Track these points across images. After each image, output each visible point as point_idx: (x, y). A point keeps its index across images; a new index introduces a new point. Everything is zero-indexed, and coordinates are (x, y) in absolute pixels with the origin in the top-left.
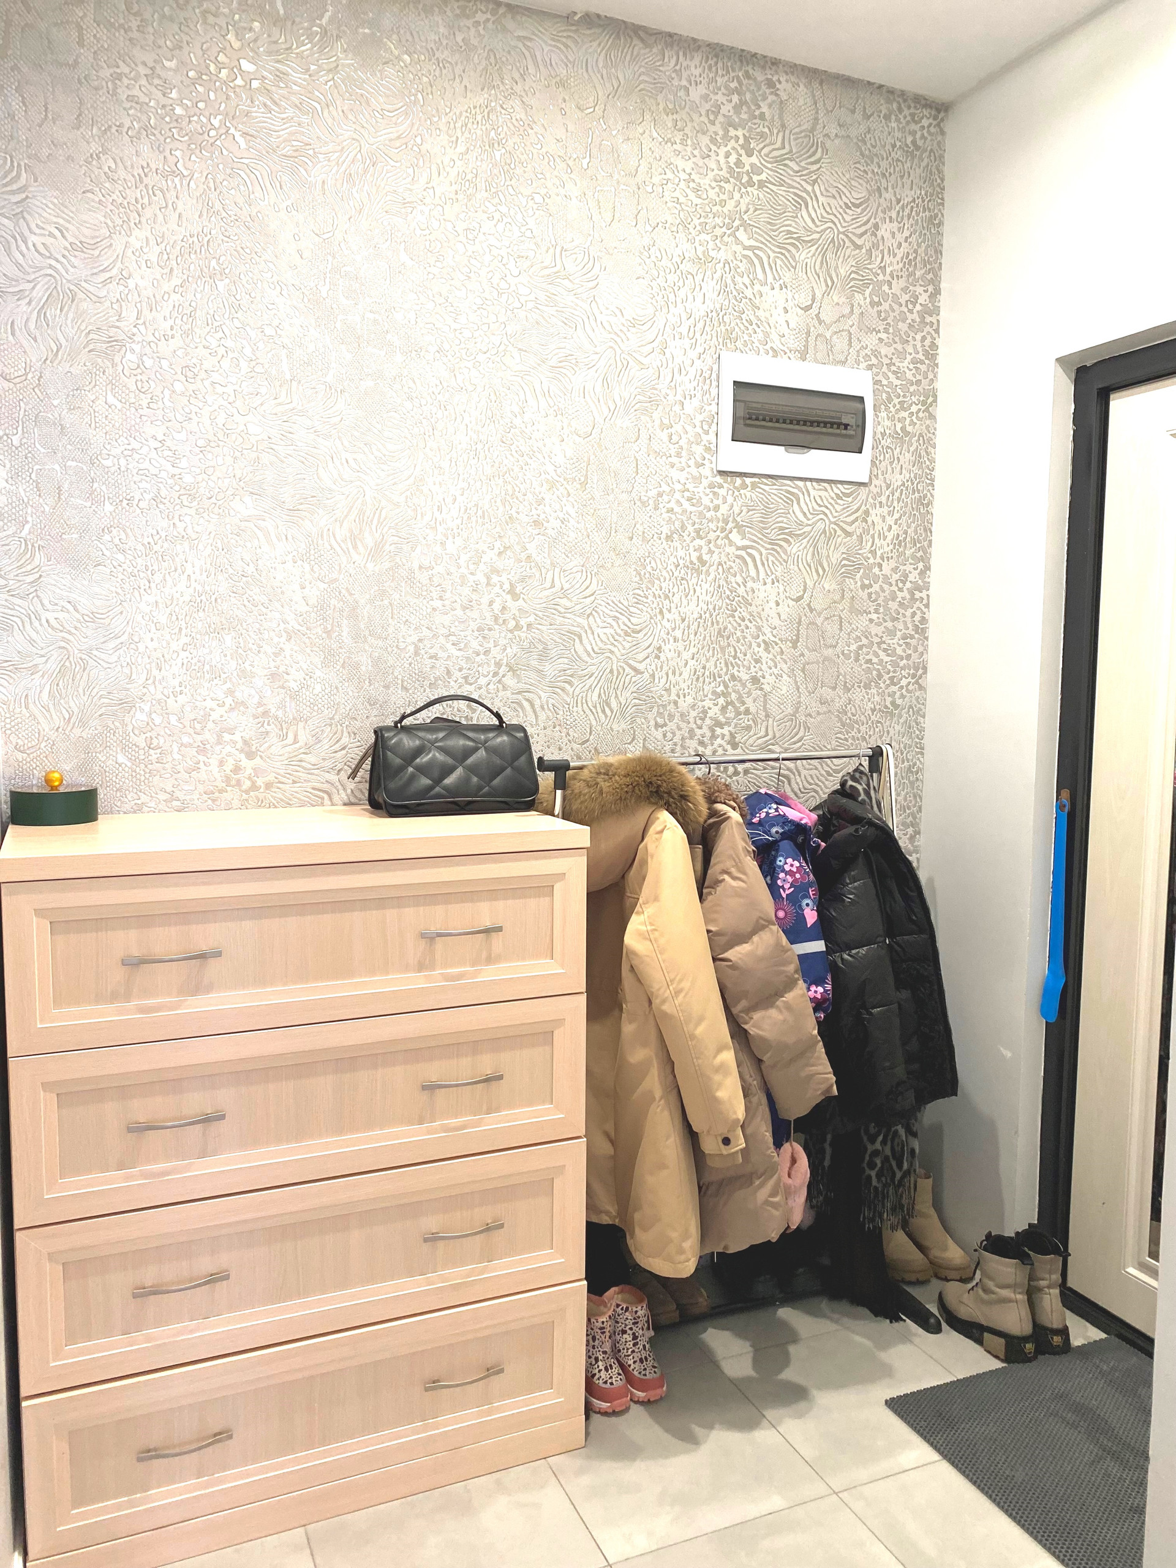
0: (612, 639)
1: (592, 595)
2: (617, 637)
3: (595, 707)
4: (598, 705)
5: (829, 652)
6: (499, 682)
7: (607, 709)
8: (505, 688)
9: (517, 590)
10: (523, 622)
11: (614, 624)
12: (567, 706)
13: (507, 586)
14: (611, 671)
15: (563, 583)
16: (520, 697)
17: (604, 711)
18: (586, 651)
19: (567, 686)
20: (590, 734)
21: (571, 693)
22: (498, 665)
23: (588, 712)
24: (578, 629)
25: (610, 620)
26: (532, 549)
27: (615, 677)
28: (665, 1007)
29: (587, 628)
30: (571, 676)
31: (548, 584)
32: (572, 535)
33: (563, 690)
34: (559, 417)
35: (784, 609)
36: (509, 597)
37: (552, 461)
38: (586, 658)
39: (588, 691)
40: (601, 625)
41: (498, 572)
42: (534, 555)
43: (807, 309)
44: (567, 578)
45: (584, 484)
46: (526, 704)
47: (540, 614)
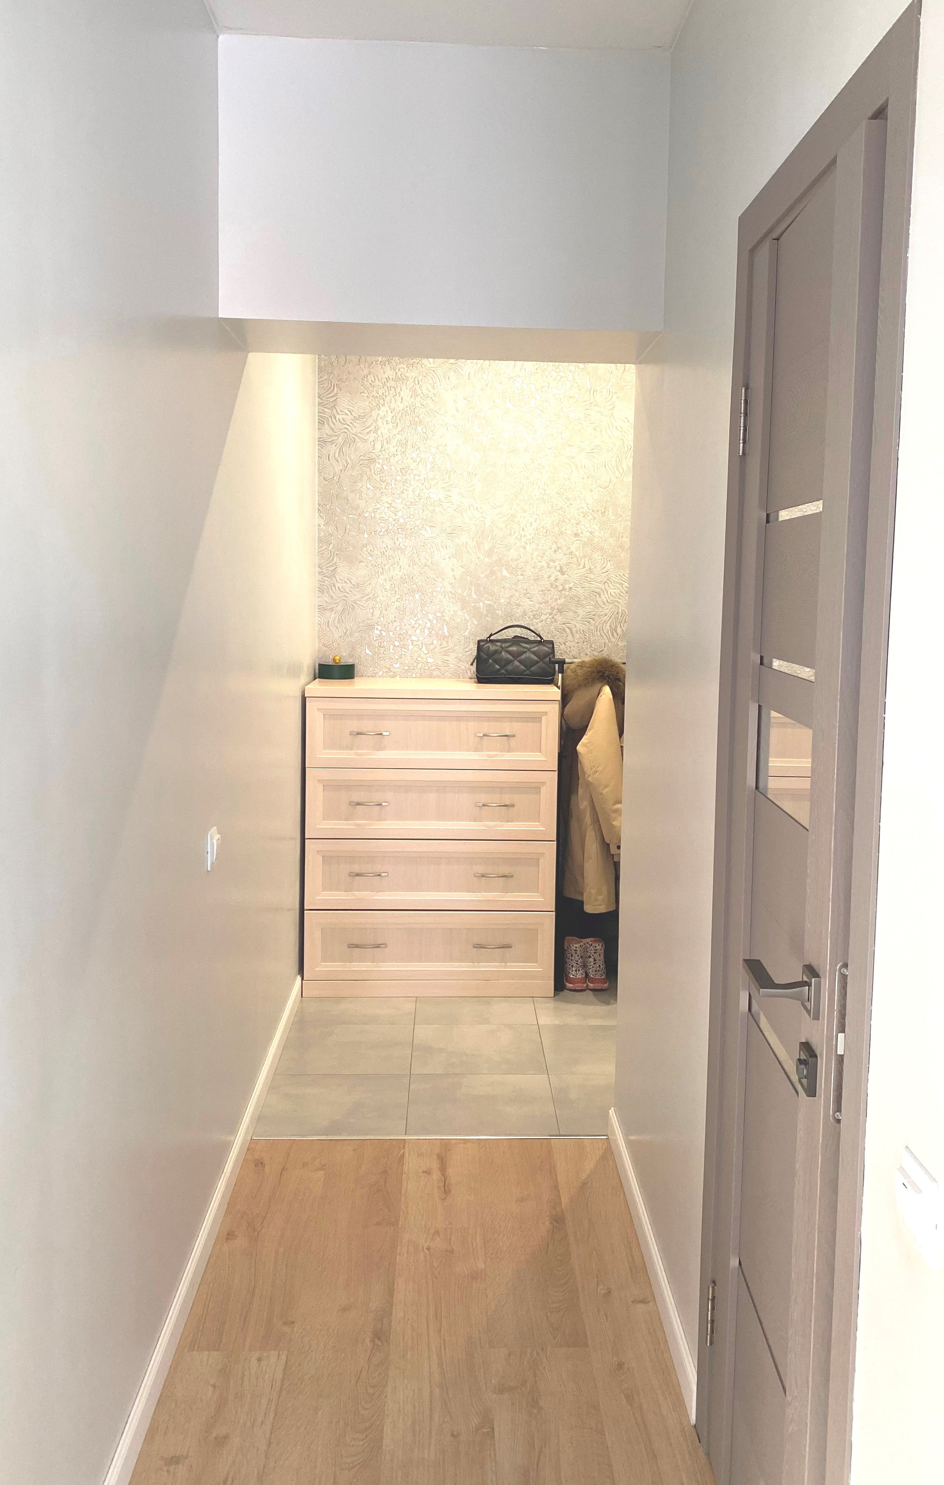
0: (618, 595)
1: (607, 571)
2: (622, 594)
3: (608, 632)
9: (564, 569)
10: (567, 587)
11: (620, 587)
12: (591, 631)
13: (558, 568)
14: (618, 613)
15: (591, 565)
18: (603, 601)
19: (592, 621)
21: (594, 624)
23: (603, 634)
24: (599, 590)
25: (618, 585)
26: (573, 548)
27: (620, 616)
29: (603, 589)
30: (594, 615)
31: (581, 567)
32: (596, 540)
33: (589, 622)
34: (590, 479)
36: (559, 573)
37: (586, 502)
38: (603, 606)
39: (603, 624)
40: (612, 587)
41: (554, 561)
42: (574, 552)
45: (603, 513)
47: (577, 582)
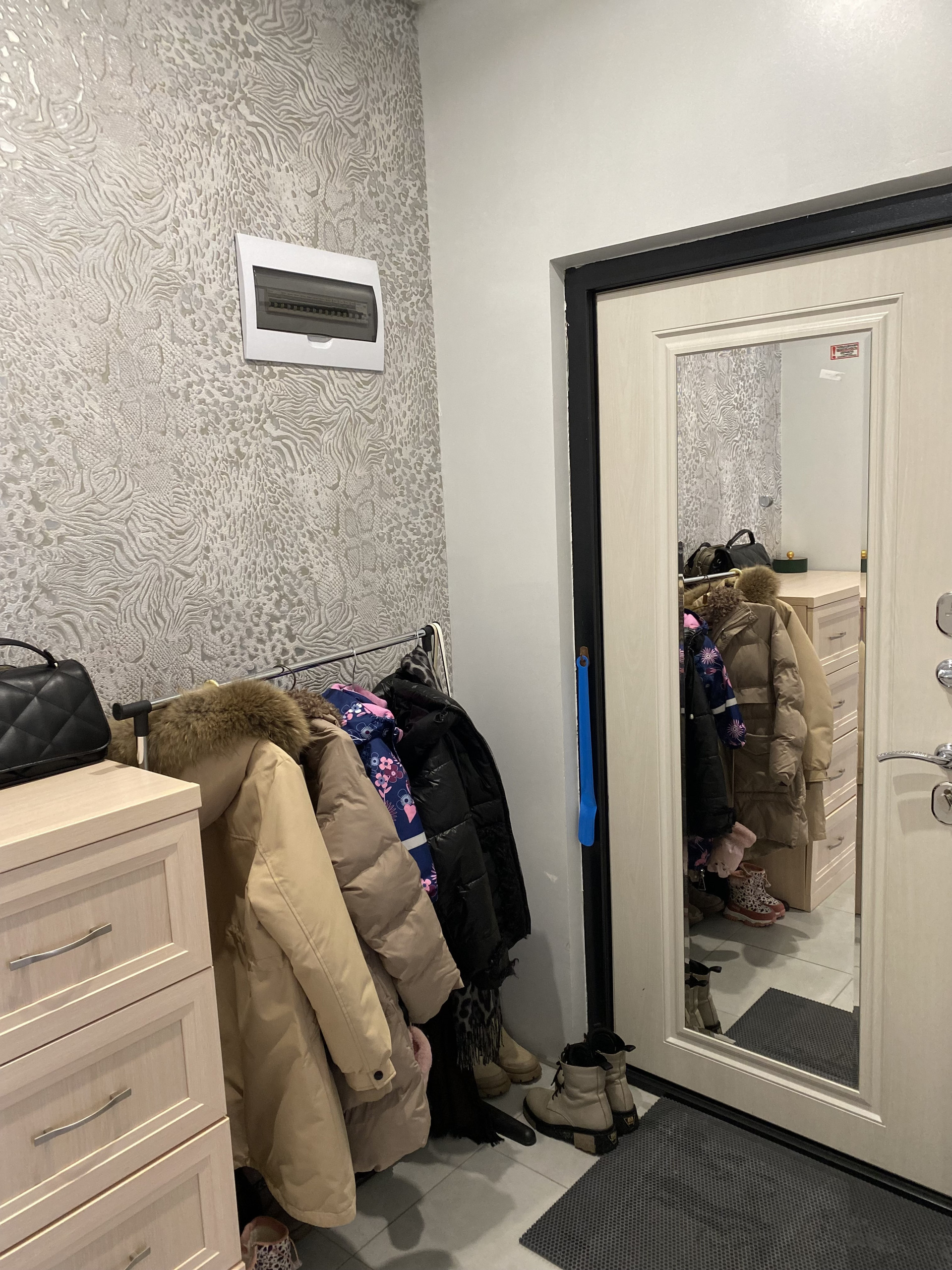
0: (155, 543)
1: (129, 497)
2: (161, 541)
3: (146, 619)
4: (149, 617)
5: (366, 536)
6: (32, 606)
7: (158, 619)
8: (39, 612)
9: (41, 498)
10: (52, 534)
11: (157, 527)
12: (114, 623)
13: (27, 496)
14: (159, 578)
15: (95, 487)
16: (58, 620)
17: (156, 623)
18: (128, 559)
19: (112, 601)
20: (144, 649)
21: (117, 606)
22: (28, 587)
23: (138, 625)
24: (118, 537)
25: (152, 524)
26: (52, 450)
27: (164, 584)
28: (307, 963)
29: (127, 534)
30: (116, 588)
31: (77, 489)
32: (98, 431)
33: (108, 605)
34: (68, 299)
35: (322, 497)
36: (31, 507)
37: (66, 349)
38: (131, 568)
39: (135, 603)
40: (142, 528)
41: (15, 480)
42: (56, 457)
43: (314, 194)
44: (98, 481)
46: (67, 627)
47: (72, 523)
